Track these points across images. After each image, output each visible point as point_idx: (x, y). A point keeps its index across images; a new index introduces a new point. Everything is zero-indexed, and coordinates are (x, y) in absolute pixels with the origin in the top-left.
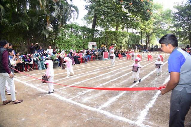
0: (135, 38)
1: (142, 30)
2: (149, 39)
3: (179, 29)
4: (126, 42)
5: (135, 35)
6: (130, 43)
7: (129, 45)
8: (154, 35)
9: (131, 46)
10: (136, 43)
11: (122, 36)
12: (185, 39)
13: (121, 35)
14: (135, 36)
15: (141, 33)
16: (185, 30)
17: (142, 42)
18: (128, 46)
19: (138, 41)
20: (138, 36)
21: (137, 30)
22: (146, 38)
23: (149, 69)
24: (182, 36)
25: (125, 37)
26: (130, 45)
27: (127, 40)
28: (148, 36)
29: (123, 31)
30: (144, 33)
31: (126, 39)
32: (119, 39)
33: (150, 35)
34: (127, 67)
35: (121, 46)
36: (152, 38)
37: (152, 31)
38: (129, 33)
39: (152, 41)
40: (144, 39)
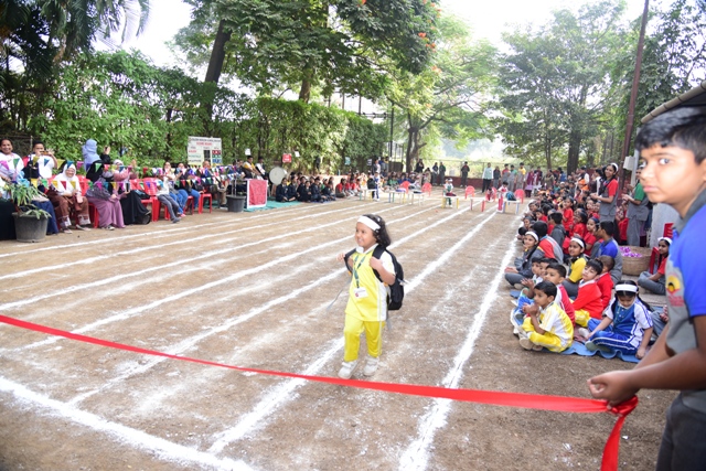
0: (369, 134)
1: (396, 107)
2: (416, 141)
3: (518, 115)
4: (338, 146)
5: (371, 122)
6: (350, 149)
7: (348, 159)
8: (435, 128)
9: (355, 163)
10: (373, 151)
11: (321, 120)
12: (536, 149)
13: (320, 119)
14: (370, 126)
15: (390, 116)
16: (535, 121)
17: (393, 151)
18: (344, 160)
19: (378, 146)
20: (380, 128)
21: (376, 104)
22: (407, 137)
23: (421, 254)
24: (526, 140)
25: (333, 129)
26: (352, 160)
27: (342, 139)
28: (414, 131)
29: (327, 105)
30: (401, 118)
31: (337, 134)
32: (311, 132)
33: (423, 127)
34: (336, 241)
35: (317, 158)
36: (427, 139)
37: (429, 112)
38: (347, 114)
39: (427, 148)
40: (401, 141)
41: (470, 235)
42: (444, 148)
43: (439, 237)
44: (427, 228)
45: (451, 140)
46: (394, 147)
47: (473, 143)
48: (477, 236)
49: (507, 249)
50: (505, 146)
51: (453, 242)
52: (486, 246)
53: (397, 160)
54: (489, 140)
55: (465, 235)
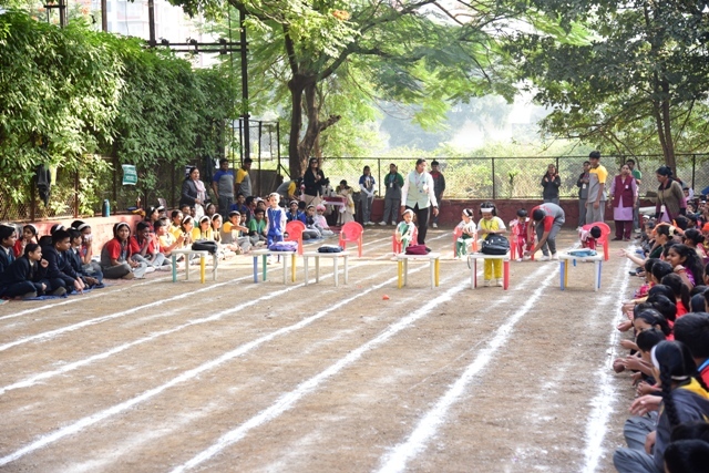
0: (185, 99)
1: (253, 21)
2: (311, 113)
3: (577, 26)
4: (99, 136)
5: (187, 65)
6: (133, 142)
7: (129, 169)
8: (357, 75)
9: (151, 180)
10: (199, 143)
11: (43, 63)
12: (630, 111)
13: (39, 61)
14: (183, 76)
15: (235, 48)
16: (621, 40)
17: (254, 143)
18: (118, 174)
19: (212, 131)
20: (212, 80)
21: (199, 17)
22: (286, 101)
23: (358, 425)
24: (600, 90)
25: (81, 89)
26: (141, 170)
27: (109, 114)
28: (303, 85)
29: (55, 17)
30: (266, 52)
31: (93, 102)
32: (15, 97)
33: (327, 73)
34: (115, 410)
35: (40, 173)
36: (339, 104)
37: (344, 32)
38: (118, 44)
39: (340, 130)
40: (271, 115)
41: (482, 361)
42: (385, 126)
43: (401, 372)
44: (365, 348)
45: (404, 103)
46: (254, 132)
47: (458, 109)
48: (502, 360)
49: (592, 390)
50: (545, 111)
51: (442, 382)
52: (533, 386)
53: (265, 166)
54: (501, 99)
55: (469, 359)
